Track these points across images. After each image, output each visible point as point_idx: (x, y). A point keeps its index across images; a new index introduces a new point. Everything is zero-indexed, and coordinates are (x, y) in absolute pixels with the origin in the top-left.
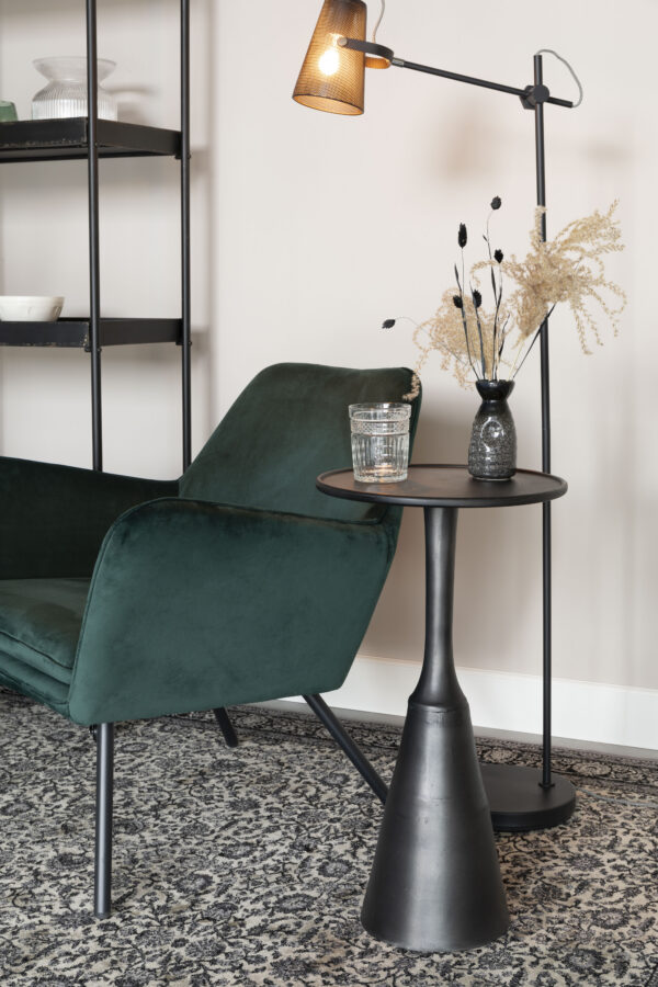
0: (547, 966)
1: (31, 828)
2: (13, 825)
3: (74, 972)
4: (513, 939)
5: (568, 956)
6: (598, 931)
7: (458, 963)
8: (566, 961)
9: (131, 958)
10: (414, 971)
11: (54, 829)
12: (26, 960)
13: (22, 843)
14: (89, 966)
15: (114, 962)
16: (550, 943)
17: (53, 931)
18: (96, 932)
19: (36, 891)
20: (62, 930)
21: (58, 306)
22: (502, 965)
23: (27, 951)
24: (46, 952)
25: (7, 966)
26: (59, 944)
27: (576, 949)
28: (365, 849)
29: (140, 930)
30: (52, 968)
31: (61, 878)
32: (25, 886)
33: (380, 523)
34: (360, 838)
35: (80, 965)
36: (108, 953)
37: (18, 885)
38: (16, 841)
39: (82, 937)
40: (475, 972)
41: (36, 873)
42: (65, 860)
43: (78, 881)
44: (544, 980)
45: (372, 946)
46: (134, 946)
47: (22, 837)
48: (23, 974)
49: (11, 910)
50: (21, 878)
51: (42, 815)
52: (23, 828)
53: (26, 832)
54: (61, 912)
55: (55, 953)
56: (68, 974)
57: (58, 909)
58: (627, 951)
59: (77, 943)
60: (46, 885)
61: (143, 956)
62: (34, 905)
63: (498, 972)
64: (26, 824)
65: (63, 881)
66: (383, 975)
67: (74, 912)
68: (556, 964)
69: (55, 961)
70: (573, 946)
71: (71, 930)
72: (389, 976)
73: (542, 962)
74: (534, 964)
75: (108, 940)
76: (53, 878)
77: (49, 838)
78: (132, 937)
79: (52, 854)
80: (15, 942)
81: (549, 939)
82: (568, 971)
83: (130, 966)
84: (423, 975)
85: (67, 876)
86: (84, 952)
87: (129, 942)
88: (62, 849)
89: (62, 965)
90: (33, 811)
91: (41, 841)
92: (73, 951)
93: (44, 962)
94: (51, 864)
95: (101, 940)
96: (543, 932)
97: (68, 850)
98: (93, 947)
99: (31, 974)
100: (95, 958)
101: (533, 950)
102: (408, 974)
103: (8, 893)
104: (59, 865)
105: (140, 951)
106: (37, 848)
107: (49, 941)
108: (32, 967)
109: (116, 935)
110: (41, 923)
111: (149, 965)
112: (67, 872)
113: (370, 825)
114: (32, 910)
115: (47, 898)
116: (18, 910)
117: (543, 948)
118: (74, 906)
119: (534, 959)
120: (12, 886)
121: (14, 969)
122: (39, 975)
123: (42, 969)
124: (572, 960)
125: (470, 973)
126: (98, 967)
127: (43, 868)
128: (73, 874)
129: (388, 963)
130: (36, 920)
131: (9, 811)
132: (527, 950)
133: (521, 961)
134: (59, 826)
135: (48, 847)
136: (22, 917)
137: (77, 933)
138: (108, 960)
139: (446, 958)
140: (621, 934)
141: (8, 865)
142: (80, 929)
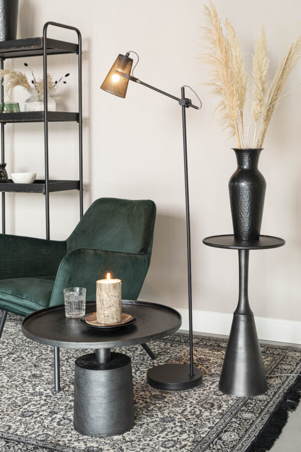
0: (195, 407)
1: (23, 366)
2: (16, 364)
3: (36, 410)
4: (185, 399)
5: (202, 404)
6: (214, 397)
7: (165, 406)
8: (201, 406)
9: (55, 405)
10: (149, 409)
11: (31, 366)
12: (20, 406)
14: (40, 408)
15: (49, 407)
16: (197, 401)
17: (29, 398)
18: (43, 398)
19: (24, 385)
20: (32, 397)
21: (35, 176)
22: (179, 407)
23: (20, 403)
24: (26, 404)
25: (13, 408)
26: (31, 401)
27: (206, 402)
28: (139, 372)
29: (59, 397)
30: (28, 408)
32: (20, 384)
33: (145, 254)
34: (138, 368)
35: (38, 408)
37: (18, 383)
38: (17, 370)
39: (39, 399)
40: (170, 409)
41: (24, 380)
42: (34, 376)
43: (38, 382)
44: (192, 411)
45: (136, 401)
46: (56, 402)
47: (20, 369)
48: (19, 410)
49: (15, 391)
50: (19, 381)
51: (27, 362)
52: (20, 366)
54: (32, 392)
55: (30, 404)
56: (33, 410)
57: (31, 391)
58: (223, 403)
59: (37, 401)
60: (27, 384)
61: (59, 405)
62: (23, 390)
63: (178, 409)
64: (21, 365)
65: (34, 383)
66: (139, 410)
67: (37, 392)
68: (198, 406)
69: (29, 406)
70: (205, 401)
71: (35, 397)
72: (141, 410)
74: (190, 407)
75: (47, 400)
76: (30, 382)
77: (29, 369)
78: (56, 399)
79: (30, 374)
80: (16, 401)
81: (197, 399)
82: (201, 408)
83: (54, 408)
84: (152, 410)
85: (35, 381)
86: (39, 404)
87: (55, 401)
88: (33, 372)
89: (32, 407)
90: (24, 360)
91: (26, 370)
92: (36, 404)
93: (26, 407)
94: (29, 377)
95: (45, 400)
96: (196, 397)
97: (35, 373)
98: (42, 402)
99: (21, 410)
100: (43, 405)
101: (191, 402)
102: (147, 410)
103: (14, 386)
104: (32, 377)
105: (58, 403)
106: (25, 372)
107: (27, 400)
108: (21, 408)
109: (50, 399)
110: (25, 395)
111: (61, 407)
112: (35, 380)
113: (143, 364)
114: (22, 391)
115: (27, 387)
116: (17, 391)
117: (195, 402)
118: (36, 390)
119: (191, 405)
120: (16, 384)
121: (15, 409)
122: (24, 411)
123: (25, 409)
124: (204, 405)
125: (168, 409)
126: (44, 408)
127: (26, 378)
128: (37, 380)
129: (142, 406)
130: (24, 394)
132: (189, 402)
133: (186, 406)
134: (33, 365)
135: (29, 372)
136: (19, 393)
137: (38, 398)
138: (47, 406)
139: (161, 405)
140: (222, 398)
141: (14, 377)
142: (38, 397)
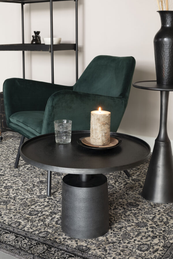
0: (162, 215)
1: (34, 173)
2: (29, 173)
3: (40, 210)
4: (154, 208)
5: (168, 213)
7: (139, 213)
8: (167, 214)
9: (55, 207)
10: (127, 214)
11: (40, 174)
12: (29, 206)
13: (31, 177)
14: (44, 208)
15: (50, 208)
16: (164, 209)
17: (36, 199)
18: (47, 200)
19: (33, 189)
20: (38, 199)
22: (150, 214)
23: (29, 204)
24: (34, 204)
25: (24, 207)
26: (37, 202)
28: (118, 183)
29: (58, 200)
30: (35, 208)
31: (40, 186)
32: (31, 188)
34: (117, 180)
35: (42, 208)
36: (49, 205)
37: (29, 187)
38: (30, 177)
39: (43, 201)
40: (143, 215)
41: (34, 185)
42: (41, 182)
43: (44, 187)
44: (161, 218)
45: (116, 207)
46: (56, 204)
47: (31, 176)
48: (28, 209)
49: (26, 193)
50: (30, 186)
51: (37, 170)
52: (32, 173)
53: (33, 174)
54: (39, 195)
55: (36, 205)
56: (39, 210)
57: (38, 194)
59: (42, 202)
60: (36, 188)
61: (58, 207)
62: (32, 193)
63: (149, 216)
64: (33, 173)
65: (40, 187)
66: (119, 215)
67: (42, 195)
68: (165, 215)
69: (36, 207)
70: (170, 210)
71: (41, 199)
72: (120, 215)
73: (161, 214)
74: (159, 214)
75: (49, 202)
76: (38, 186)
77: (38, 176)
78: (56, 202)
79: (38, 180)
80: (27, 202)
81: (164, 208)
82: (167, 217)
83: (54, 209)
84: (129, 215)
85: (41, 186)
86: (43, 205)
87: (55, 203)
88: (41, 179)
89: (37, 208)
90: (35, 169)
91: (36, 177)
92: (41, 205)
93: (33, 207)
94: (38, 183)
95: (48, 202)
96: (162, 206)
97: (42, 179)
98: (46, 204)
99: (30, 209)
100: (46, 206)
101: (159, 211)
102: (125, 215)
103: (26, 189)
104: (40, 183)
105: (57, 205)
106: (35, 179)
107: (35, 202)
108: (30, 208)
109: (52, 201)
110: (34, 197)
111: (59, 209)
112: (41, 185)
113: (120, 176)
114: (32, 194)
115: (36, 191)
116: (28, 194)
117: (162, 210)
118: (42, 193)
119: (159, 213)
120: (28, 188)
121: (26, 208)
122: (32, 210)
123: (32, 208)
124: (169, 214)
125: (141, 216)
126: (46, 209)
127: (36, 184)
128: (43, 185)
129: (120, 212)
130: (32, 196)
131: (29, 169)
132: (157, 210)
133: (155, 213)
134: (41, 173)
135: (38, 178)
136: (29, 195)
137: (42, 200)
138: (49, 207)
139: (136, 211)
141: (27, 182)
142: (43, 199)
